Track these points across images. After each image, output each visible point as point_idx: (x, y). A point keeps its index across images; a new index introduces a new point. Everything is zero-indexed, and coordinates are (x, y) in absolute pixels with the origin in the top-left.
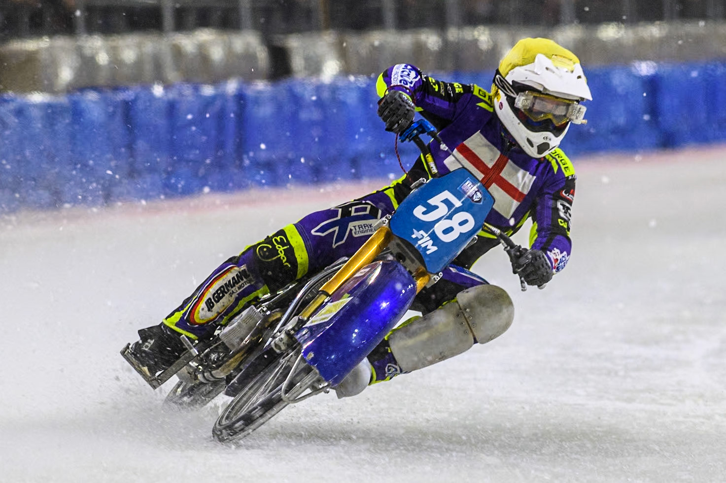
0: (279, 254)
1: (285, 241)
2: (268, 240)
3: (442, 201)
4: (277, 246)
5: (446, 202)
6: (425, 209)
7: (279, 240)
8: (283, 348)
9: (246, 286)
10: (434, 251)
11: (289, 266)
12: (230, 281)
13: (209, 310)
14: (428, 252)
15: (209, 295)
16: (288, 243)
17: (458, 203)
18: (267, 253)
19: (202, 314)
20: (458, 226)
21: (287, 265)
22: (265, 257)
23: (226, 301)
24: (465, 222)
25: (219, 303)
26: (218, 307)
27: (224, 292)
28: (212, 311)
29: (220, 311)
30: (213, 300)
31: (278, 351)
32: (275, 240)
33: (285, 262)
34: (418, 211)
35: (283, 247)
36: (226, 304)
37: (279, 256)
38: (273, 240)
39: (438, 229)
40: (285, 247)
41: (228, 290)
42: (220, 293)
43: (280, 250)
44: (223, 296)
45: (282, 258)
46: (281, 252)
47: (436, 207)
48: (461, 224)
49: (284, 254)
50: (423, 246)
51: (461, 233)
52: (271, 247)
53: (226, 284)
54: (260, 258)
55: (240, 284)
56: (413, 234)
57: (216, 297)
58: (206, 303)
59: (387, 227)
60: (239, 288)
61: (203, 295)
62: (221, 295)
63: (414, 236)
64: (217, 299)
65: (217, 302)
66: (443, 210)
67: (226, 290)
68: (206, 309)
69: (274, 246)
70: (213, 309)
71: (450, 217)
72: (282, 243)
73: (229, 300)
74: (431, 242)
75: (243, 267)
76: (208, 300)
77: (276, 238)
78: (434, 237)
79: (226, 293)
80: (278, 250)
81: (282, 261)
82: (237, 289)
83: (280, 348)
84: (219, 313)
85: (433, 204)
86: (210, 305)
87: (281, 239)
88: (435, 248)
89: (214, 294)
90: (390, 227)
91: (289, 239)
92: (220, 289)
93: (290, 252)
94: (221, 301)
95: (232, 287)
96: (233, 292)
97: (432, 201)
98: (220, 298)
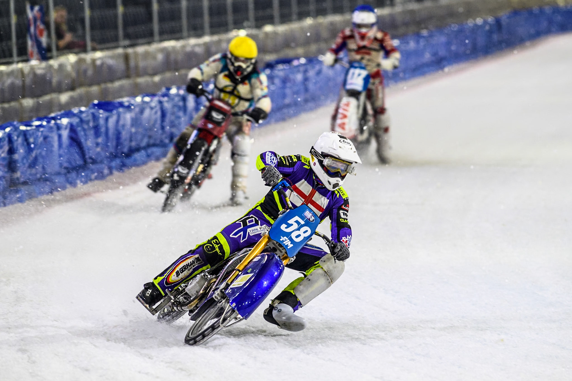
0: (216, 249)
1: (218, 242)
2: (209, 242)
3: (294, 222)
4: (215, 245)
5: (297, 222)
6: (286, 226)
7: (215, 242)
8: (219, 298)
9: (196, 266)
10: (291, 246)
11: (221, 254)
12: (189, 263)
13: (177, 276)
14: (289, 247)
15: (178, 269)
16: (220, 243)
17: (302, 222)
18: (210, 249)
19: (173, 278)
20: (303, 234)
21: (220, 254)
22: (209, 251)
23: (186, 273)
24: (307, 231)
25: (182, 274)
26: (182, 276)
27: (185, 269)
28: (178, 277)
29: (182, 277)
30: (179, 272)
31: (216, 300)
32: (213, 242)
33: (219, 253)
34: (283, 227)
35: (217, 245)
36: (186, 275)
37: (216, 250)
38: (212, 242)
39: (293, 236)
40: (219, 245)
41: (188, 268)
42: (183, 269)
43: (216, 247)
44: (185, 270)
45: (217, 251)
46: (217, 248)
47: (292, 225)
48: (304, 232)
49: (219, 249)
50: (286, 244)
51: (304, 237)
52: (211, 246)
53: (187, 265)
54: (207, 252)
55: (194, 264)
56: (281, 238)
57: (181, 270)
58: (176, 272)
59: (268, 235)
60: (193, 266)
61: (175, 268)
62: (184, 270)
63: (281, 240)
64: (181, 272)
65: (181, 273)
66: (295, 226)
67: (187, 268)
68: (176, 276)
69: (213, 245)
70: (179, 276)
71: (298, 229)
72: (217, 243)
73: (188, 273)
74: (290, 242)
75: (197, 256)
76: (177, 272)
77: (213, 241)
78: (291, 240)
79: (187, 269)
80: (215, 247)
81: (218, 252)
82: (192, 267)
83: (217, 298)
84: (182, 278)
85: (290, 223)
86: (178, 274)
87: (216, 241)
88: (292, 245)
89: (181, 269)
90: (269, 235)
91: (220, 240)
92: (183, 267)
93: (221, 247)
94: (184, 273)
95: (190, 266)
96: (190, 268)
97: (290, 222)
98: (183, 271)
